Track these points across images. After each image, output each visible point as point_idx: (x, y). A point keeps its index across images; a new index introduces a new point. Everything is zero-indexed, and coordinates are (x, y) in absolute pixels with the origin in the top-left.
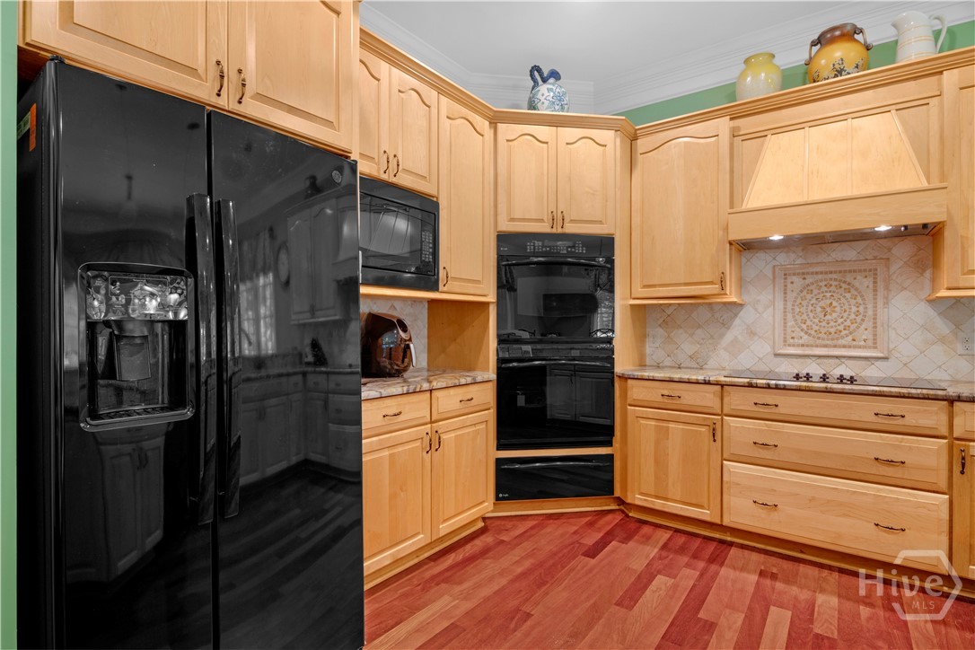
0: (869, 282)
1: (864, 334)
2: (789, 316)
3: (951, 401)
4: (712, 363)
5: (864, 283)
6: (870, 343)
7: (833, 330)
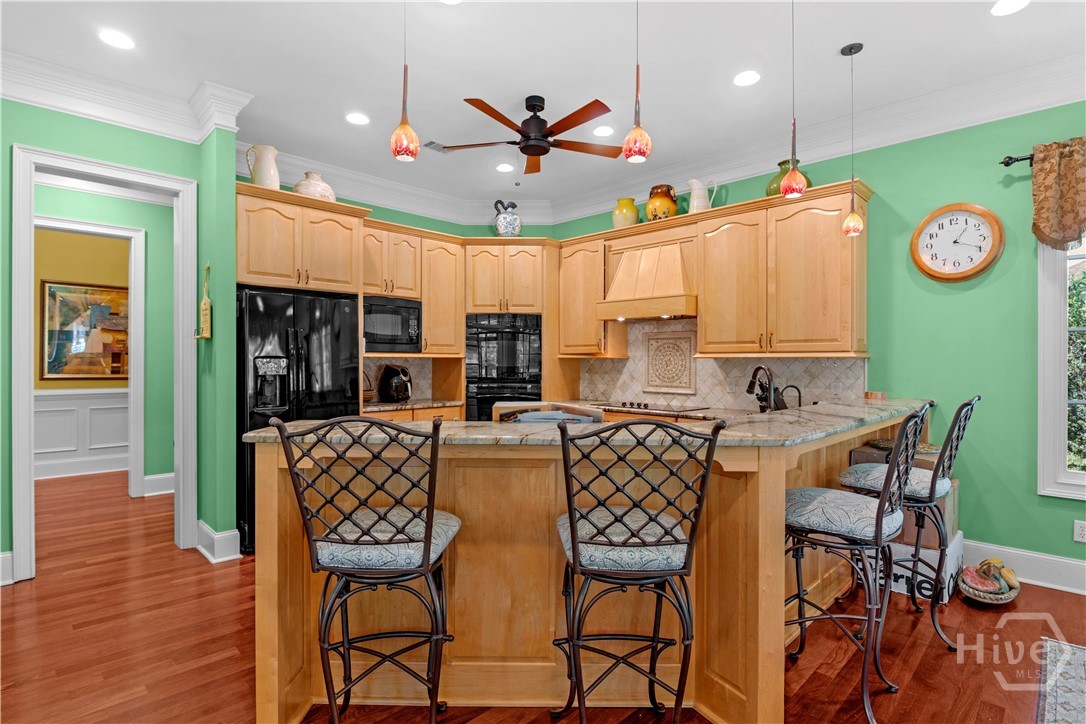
0: (687, 345)
1: (685, 379)
2: (650, 366)
5: (685, 345)
6: (688, 385)
7: (670, 376)
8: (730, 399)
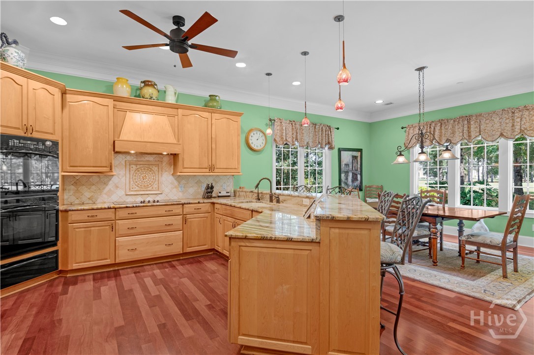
0: (156, 168)
1: (155, 186)
2: (131, 180)
3: (183, 204)
4: (99, 201)
5: (155, 169)
6: (157, 189)
7: (146, 185)
8: (181, 194)
